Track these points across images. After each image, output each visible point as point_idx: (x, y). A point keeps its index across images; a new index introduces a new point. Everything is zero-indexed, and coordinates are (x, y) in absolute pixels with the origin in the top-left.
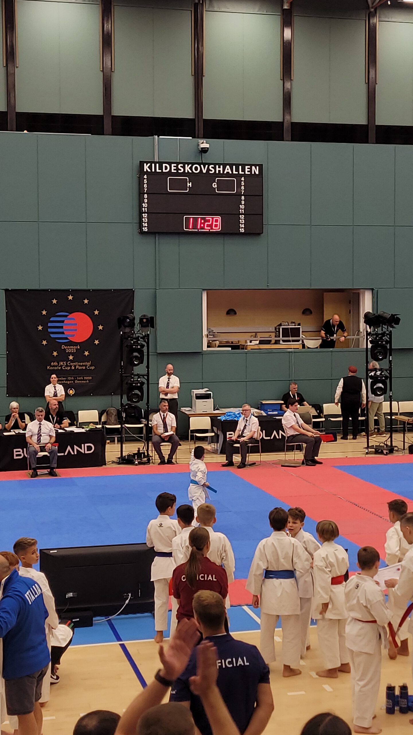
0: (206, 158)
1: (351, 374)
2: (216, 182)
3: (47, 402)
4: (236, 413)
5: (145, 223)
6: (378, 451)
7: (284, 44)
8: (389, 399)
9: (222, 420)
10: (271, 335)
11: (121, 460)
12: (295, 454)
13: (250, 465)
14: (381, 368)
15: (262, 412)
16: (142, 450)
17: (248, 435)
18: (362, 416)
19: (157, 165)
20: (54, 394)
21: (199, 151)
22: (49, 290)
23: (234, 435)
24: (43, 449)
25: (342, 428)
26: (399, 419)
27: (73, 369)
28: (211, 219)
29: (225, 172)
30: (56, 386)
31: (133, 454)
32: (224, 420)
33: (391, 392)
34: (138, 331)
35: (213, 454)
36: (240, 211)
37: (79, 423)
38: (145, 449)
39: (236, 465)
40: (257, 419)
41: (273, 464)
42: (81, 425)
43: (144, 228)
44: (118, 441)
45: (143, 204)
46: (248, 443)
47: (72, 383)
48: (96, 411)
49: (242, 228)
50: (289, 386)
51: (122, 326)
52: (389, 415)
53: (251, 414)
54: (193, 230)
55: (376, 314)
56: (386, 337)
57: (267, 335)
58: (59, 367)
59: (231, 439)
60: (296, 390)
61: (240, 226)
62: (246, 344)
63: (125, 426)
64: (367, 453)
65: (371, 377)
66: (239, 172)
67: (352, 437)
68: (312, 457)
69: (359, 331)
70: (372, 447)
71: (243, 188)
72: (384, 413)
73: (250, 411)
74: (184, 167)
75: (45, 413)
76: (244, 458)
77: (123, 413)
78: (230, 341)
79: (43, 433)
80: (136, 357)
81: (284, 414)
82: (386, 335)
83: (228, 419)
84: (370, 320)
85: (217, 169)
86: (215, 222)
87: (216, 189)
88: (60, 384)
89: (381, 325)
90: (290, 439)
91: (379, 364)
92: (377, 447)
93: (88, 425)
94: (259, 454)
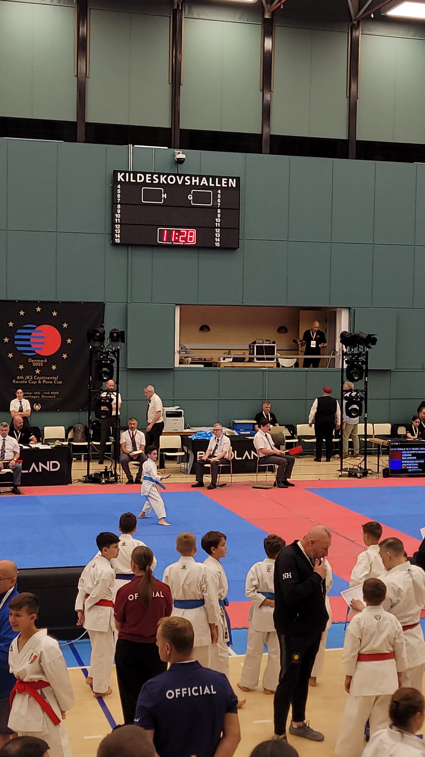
0: (182, 168)
1: (326, 395)
2: (192, 193)
3: (12, 417)
4: (208, 432)
5: (118, 234)
6: (352, 474)
7: (265, 55)
8: (364, 421)
9: (193, 439)
10: (244, 353)
11: (88, 479)
12: (267, 475)
13: (220, 486)
14: (356, 389)
15: (234, 431)
16: (110, 469)
17: (219, 455)
18: (336, 438)
19: (132, 175)
20: (19, 409)
21: (176, 161)
22: (17, 301)
23: (205, 455)
24: (6, 466)
25: (315, 450)
26: (373, 442)
27: (40, 384)
28: (186, 232)
29: (201, 184)
30: (22, 400)
31: (100, 473)
32: (195, 439)
33: (366, 414)
34: (108, 345)
35: (183, 473)
36: (216, 225)
37: (45, 439)
38: (112, 468)
39: (206, 486)
40: (228, 439)
41: (244, 485)
42: (47, 442)
43: (116, 240)
44: (85, 459)
45: (116, 215)
46: (218, 463)
47: (39, 398)
48: (63, 428)
49: (218, 242)
50: (263, 405)
51: (92, 340)
52: (364, 437)
53: (222, 434)
54: (168, 243)
55: (352, 334)
56: (362, 358)
57: (241, 353)
58: (25, 381)
59: (202, 459)
60: (268, 410)
61: (215, 240)
62: (220, 362)
63: (93, 444)
64: (340, 476)
65: (346, 398)
66: (215, 185)
67: (325, 459)
68: (284, 479)
69: (335, 350)
70: (346, 470)
71: (219, 201)
72: (359, 435)
73: (222, 430)
74: (159, 178)
75: (10, 428)
76: (214, 479)
77: (90, 430)
78: (203, 358)
79: (7, 449)
80: (105, 372)
81: (255, 434)
82: (363, 356)
83: (199, 439)
84: (346, 339)
85: (193, 181)
86: (190, 235)
87: (192, 201)
88: (26, 398)
89: (357, 344)
90: (262, 460)
91: (354, 384)
92: (351, 470)
93: (54, 442)
94: (230, 475)
